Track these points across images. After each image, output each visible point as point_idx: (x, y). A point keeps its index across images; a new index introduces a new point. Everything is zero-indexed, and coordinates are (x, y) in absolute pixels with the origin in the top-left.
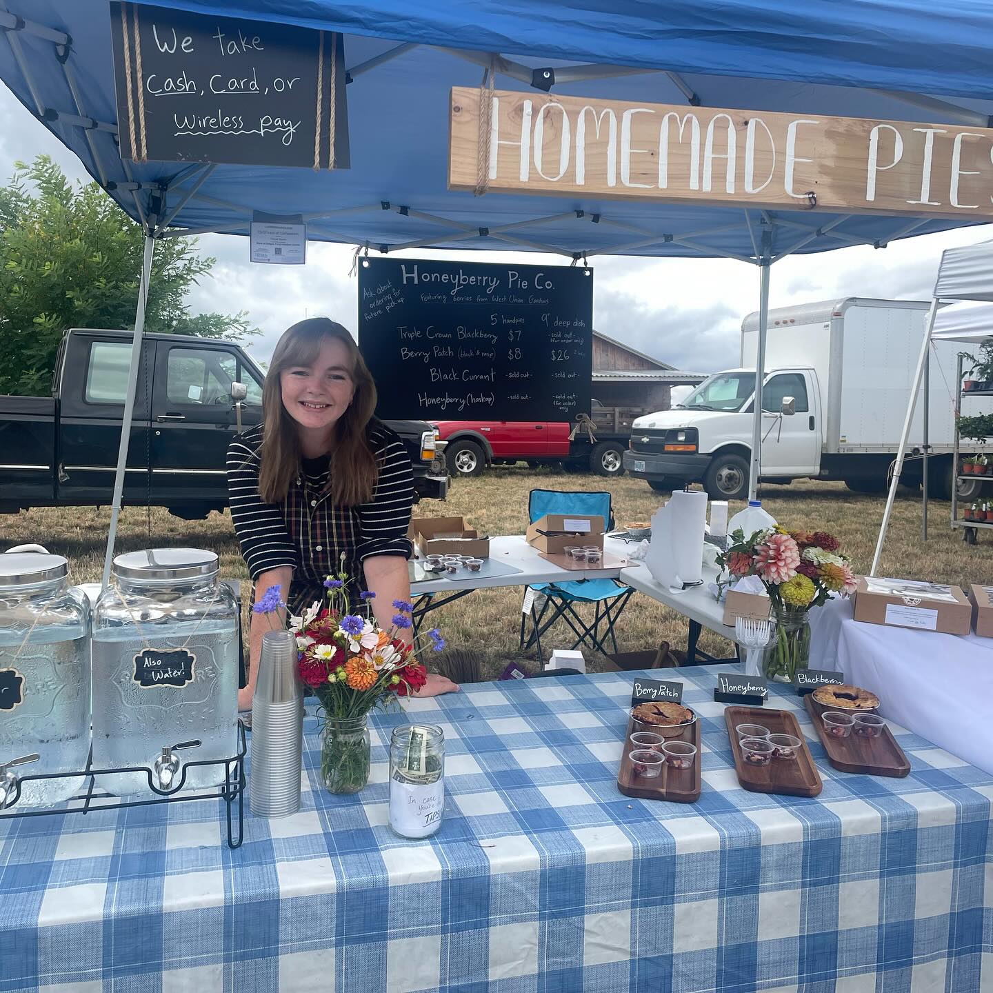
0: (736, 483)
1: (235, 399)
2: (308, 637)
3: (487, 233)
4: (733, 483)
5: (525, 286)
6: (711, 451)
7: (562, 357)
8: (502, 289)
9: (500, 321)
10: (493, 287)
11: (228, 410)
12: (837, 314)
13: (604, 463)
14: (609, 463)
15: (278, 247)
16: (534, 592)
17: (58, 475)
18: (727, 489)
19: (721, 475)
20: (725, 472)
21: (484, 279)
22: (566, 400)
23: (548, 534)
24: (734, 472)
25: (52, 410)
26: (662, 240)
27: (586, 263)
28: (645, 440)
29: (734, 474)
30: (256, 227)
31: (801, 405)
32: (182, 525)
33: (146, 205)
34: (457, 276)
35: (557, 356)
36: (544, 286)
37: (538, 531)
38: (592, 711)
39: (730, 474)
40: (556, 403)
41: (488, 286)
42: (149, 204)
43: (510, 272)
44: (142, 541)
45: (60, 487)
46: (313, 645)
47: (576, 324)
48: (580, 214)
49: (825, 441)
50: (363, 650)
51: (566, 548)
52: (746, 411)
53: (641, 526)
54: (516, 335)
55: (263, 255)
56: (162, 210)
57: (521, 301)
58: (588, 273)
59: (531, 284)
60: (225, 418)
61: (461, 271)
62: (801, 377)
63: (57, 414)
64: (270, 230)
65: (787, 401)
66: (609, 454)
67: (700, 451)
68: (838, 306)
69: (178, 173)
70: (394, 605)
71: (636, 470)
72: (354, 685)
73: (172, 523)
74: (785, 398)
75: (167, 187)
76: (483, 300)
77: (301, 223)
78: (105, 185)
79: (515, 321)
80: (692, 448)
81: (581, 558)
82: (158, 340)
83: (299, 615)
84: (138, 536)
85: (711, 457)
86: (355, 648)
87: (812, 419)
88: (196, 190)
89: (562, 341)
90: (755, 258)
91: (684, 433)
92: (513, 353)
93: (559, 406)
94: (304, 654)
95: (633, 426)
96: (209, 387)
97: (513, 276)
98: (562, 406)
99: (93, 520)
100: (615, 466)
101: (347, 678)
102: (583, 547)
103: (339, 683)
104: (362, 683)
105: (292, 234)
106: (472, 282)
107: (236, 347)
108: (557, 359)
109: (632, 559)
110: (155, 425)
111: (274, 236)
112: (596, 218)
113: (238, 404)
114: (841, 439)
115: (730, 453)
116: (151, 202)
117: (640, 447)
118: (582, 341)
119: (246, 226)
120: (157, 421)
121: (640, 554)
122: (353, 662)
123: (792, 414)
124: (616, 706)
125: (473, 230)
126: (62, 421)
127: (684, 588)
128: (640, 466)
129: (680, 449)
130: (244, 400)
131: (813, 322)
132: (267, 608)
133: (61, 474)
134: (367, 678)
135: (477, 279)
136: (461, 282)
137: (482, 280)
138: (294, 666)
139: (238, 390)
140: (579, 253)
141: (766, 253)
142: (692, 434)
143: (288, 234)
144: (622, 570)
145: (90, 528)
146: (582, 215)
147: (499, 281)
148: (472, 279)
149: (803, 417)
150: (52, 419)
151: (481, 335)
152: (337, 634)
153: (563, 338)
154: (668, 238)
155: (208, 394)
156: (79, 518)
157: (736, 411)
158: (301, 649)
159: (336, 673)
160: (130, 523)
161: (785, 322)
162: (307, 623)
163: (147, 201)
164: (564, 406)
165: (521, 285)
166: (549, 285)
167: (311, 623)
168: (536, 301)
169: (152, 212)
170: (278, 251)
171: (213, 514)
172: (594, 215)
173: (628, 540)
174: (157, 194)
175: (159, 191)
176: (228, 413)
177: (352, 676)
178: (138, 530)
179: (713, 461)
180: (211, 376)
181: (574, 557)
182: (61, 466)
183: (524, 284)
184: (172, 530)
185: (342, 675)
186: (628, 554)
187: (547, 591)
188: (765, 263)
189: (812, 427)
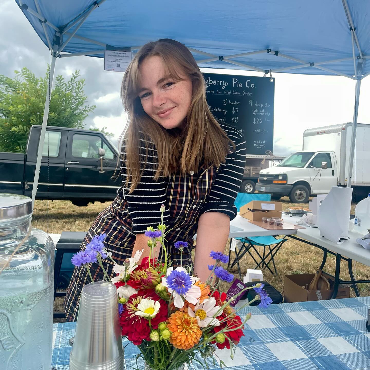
0: (303, 196)
1: (100, 155)
2: (130, 288)
3: (223, 58)
4: (301, 196)
5: (241, 86)
6: (293, 183)
7: (259, 122)
8: (229, 88)
9: (228, 103)
10: (225, 86)
11: (97, 160)
12: (344, 129)
13: (246, 189)
14: (248, 189)
15: (118, 63)
16: (236, 240)
17: (24, 186)
18: (299, 199)
19: (296, 193)
20: (298, 192)
21: (221, 82)
22: (261, 144)
23: (253, 211)
24: (302, 192)
25: (23, 159)
26: (309, 65)
27: (271, 75)
28: (265, 178)
29: (302, 193)
30: (108, 52)
31: (329, 165)
32: (79, 209)
33: (52, 40)
34: (207, 80)
35: (256, 121)
36: (250, 86)
37: (248, 209)
38: (342, 336)
39: (300, 193)
40: (255, 145)
41: (222, 85)
42: (54, 40)
43: (233, 79)
44: (60, 215)
45: (25, 192)
46: (135, 296)
47: (266, 105)
48: (269, 51)
49: (339, 180)
50: (187, 304)
51: (263, 218)
52: (307, 167)
53: (297, 208)
54: (236, 110)
55: (111, 67)
56: (61, 43)
57: (239, 93)
58: (272, 81)
59: (244, 85)
60: (96, 164)
61: (209, 78)
62: (328, 154)
63: (25, 160)
64: (114, 54)
65: (323, 164)
66: (248, 185)
67: (288, 184)
68: (344, 126)
69: (69, 23)
70: (211, 256)
71: (261, 191)
72: (178, 344)
73: (74, 208)
74: (323, 162)
75: (63, 31)
76: (220, 92)
77: (130, 51)
78: (21, 6)
79: (235, 103)
80: (285, 182)
81: (272, 224)
82: (69, 131)
83: (121, 263)
84: (59, 213)
85: (292, 186)
86: (178, 303)
87: (333, 171)
88: (75, 33)
89: (259, 114)
90: (354, 76)
91: (281, 176)
92: (235, 119)
93: (257, 146)
94: (125, 305)
95: (260, 173)
96: (91, 152)
97: (235, 81)
98: (258, 146)
99: (42, 207)
100: (250, 190)
101: (171, 337)
102: (272, 218)
103: (162, 343)
104: (187, 343)
105: (125, 57)
106: (215, 83)
107: (102, 134)
108: (256, 123)
109: (299, 224)
110: (66, 166)
111: (116, 58)
112: (277, 53)
113: (101, 158)
114: (345, 179)
115: (300, 184)
116: (55, 39)
117: (263, 182)
118: (269, 114)
119: (102, 53)
120: (67, 164)
121: (303, 222)
122: (175, 318)
123: (326, 169)
124: (356, 331)
125: (216, 57)
126: (27, 163)
127: (340, 241)
128: (263, 189)
129: (280, 182)
130: (104, 156)
131: (333, 132)
132: (86, 260)
133: (26, 186)
134: (191, 336)
135: (217, 82)
136: (209, 83)
137: (219, 83)
138: (114, 318)
139: (102, 152)
140: (268, 70)
141: (360, 73)
142: (285, 177)
143: (123, 57)
144: (298, 230)
145: (40, 210)
146: (270, 51)
147: (228, 83)
148: (215, 82)
149: (330, 170)
150: (23, 163)
151: (219, 110)
152: (160, 287)
153: (259, 112)
154: (312, 64)
155: (90, 155)
156: (37, 206)
157: (303, 167)
158: (122, 300)
159: (159, 331)
160: (57, 208)
161: (321, 133)
162: (129, 272)
163: (53, 38)
164: (259, 147)
165: (239, 85)
166: (253, 86)
167: (133, 272)
168: (246, 94)
169: (55, 44)
170: (118, 65)
171: (90, 204)
172: (275, 51)
173: (291, 215)
174: (58, 34)
175: (59, 33)
176: (97, 161)
177: (176, 334)
178: (60, 211)
179: (293, 188)
180: (91, 148)
181: (268, 223)
182: (26, 182)
183: (240, 85)
184: (74, 211)
185: (166, 334)
186: (297, 222)
187: (244, 240)
188: (359, 79)
189: (333, 174)
